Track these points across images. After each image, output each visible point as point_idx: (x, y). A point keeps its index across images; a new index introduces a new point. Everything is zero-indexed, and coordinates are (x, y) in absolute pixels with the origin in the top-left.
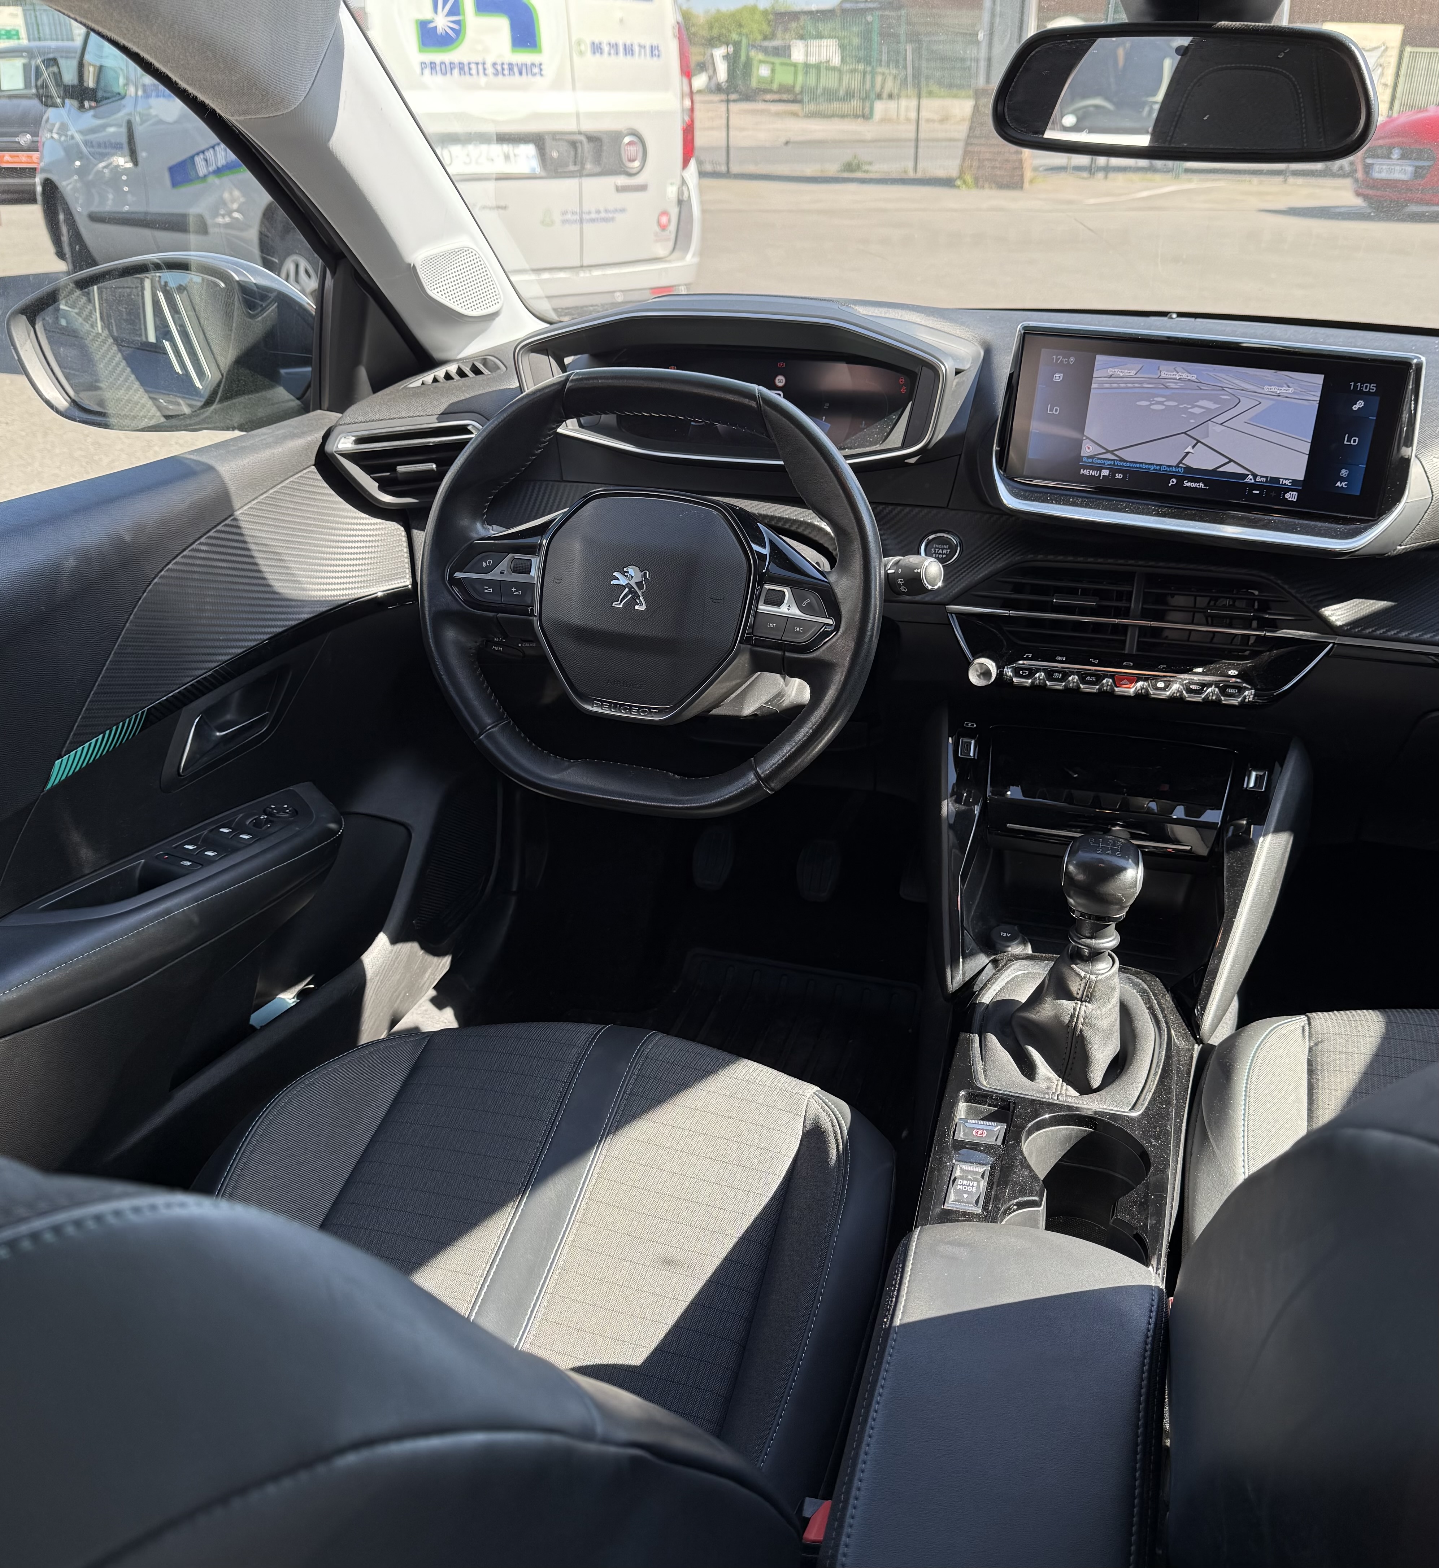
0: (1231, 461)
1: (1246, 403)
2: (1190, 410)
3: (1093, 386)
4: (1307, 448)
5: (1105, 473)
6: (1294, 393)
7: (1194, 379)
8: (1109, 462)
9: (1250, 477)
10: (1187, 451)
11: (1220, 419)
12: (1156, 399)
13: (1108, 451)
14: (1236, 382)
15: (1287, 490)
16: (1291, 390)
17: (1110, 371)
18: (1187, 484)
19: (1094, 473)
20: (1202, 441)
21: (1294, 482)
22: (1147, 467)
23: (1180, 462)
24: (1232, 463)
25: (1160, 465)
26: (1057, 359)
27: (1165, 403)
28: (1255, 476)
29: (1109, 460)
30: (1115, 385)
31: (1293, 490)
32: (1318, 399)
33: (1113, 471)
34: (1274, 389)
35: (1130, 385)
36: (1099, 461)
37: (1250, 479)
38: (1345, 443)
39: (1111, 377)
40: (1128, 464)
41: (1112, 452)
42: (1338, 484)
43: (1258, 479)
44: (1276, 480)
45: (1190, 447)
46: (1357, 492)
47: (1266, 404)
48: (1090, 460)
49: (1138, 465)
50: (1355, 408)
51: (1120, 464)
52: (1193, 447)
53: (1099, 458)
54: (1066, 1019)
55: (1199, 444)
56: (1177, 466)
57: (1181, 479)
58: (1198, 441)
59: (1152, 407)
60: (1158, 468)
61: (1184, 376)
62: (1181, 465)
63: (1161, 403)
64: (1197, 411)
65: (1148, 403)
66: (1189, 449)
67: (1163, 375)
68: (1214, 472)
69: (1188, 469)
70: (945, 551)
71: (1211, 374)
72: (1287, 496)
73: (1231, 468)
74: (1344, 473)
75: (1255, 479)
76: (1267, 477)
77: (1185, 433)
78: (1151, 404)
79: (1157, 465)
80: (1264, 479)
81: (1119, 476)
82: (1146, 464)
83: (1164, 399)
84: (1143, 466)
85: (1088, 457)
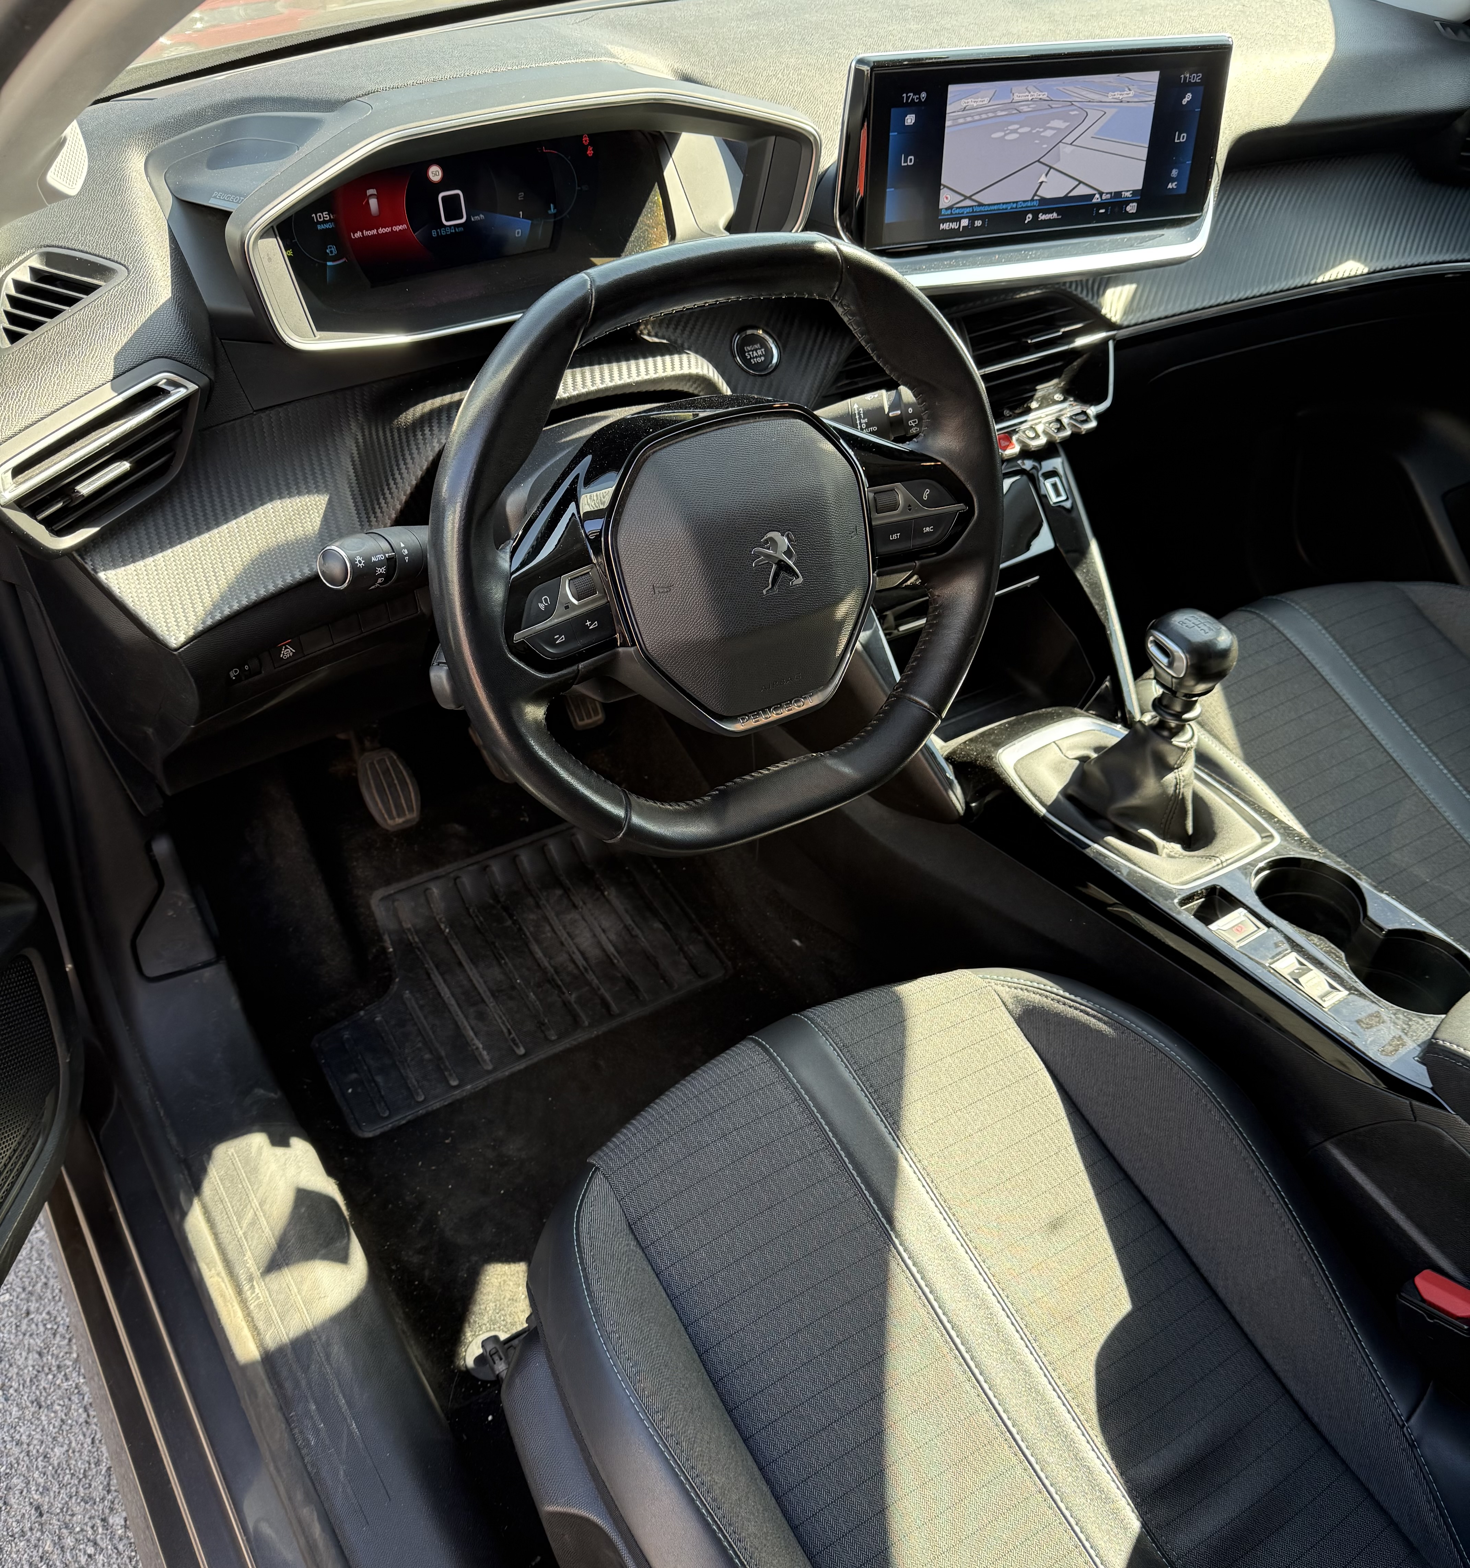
0: (1080, 182)
1: (1093, 115)
2: (1042, 134)
3: (948, 123)
4: (1143, 153)
5: (965, 222)
6: (1135, 96)
7: (1045, 97)
8: (968, 210)
9: (1097, 196)
10: (1040, 181)
11: (1069, 140)
12: (1010, 128)
13: (966, 198)
14: (1084, 93)
15: (1128, 202)
16: (1132, 93)
17: (963, 103)
18: (1042, 217)
19: (954, 226)
20: (1054, 166)
21: (1135, 192)
22: (1004, 206)
23: (1035, 195)
24: (1081, 185)
25: (1017, 202)
26: (908, 98)
27: (1019, 131)
28: (1101, 193)
29: (967, 207)
30: (969, 119)
31: (1132, 201)
32: (1154, 98)
33: (972, 219)
34: (1118, 95)
35: (984, 116)
36: (957, 211)
37: (1097, 199)
38: (1176, 141)
39: (964, 109)
40: (987, 208)
41: (970, 198)
42: (1170, 186)
43: (1104, 197)
44: (1118, 194)
45: (1044, 175)
46: (1183, 191)
47: (1111, 112)
48: (949, 212)
49: (996, 207)
50: (1185, 102)
51: (978, 209)
52: (1046, 175)
53: (957, 208)
54: (1171, 791)
55: (1052, 170)
56: (1032, 200)
57: (1036, 213)
58: (1051, 168)
59: (1007, 138)
60: (1014, 206)
61: (1037, 95)
62: (1036, 198)
63: (1015, 131)
64: (1049, 133)
65: (1002, 134)
66: (1043, 178)
67: (1016, 99)
68: (1066, 198)
69: (1043, 200)
70: (759, 352)
71: (1061, 88)
72: (1128, 208)
73: (1082, 191)
74: (1174, 173)
75: (1101, 196)
76: (1111, 193)
77: (1038, 161)
78: (1006, 135)
79: (1014, 203)
80: (1109, 196)
81: (978, 223)
82: (1003, 203)
83: (1017, 126)
84: (1001, 207)
85: (947, 209)
